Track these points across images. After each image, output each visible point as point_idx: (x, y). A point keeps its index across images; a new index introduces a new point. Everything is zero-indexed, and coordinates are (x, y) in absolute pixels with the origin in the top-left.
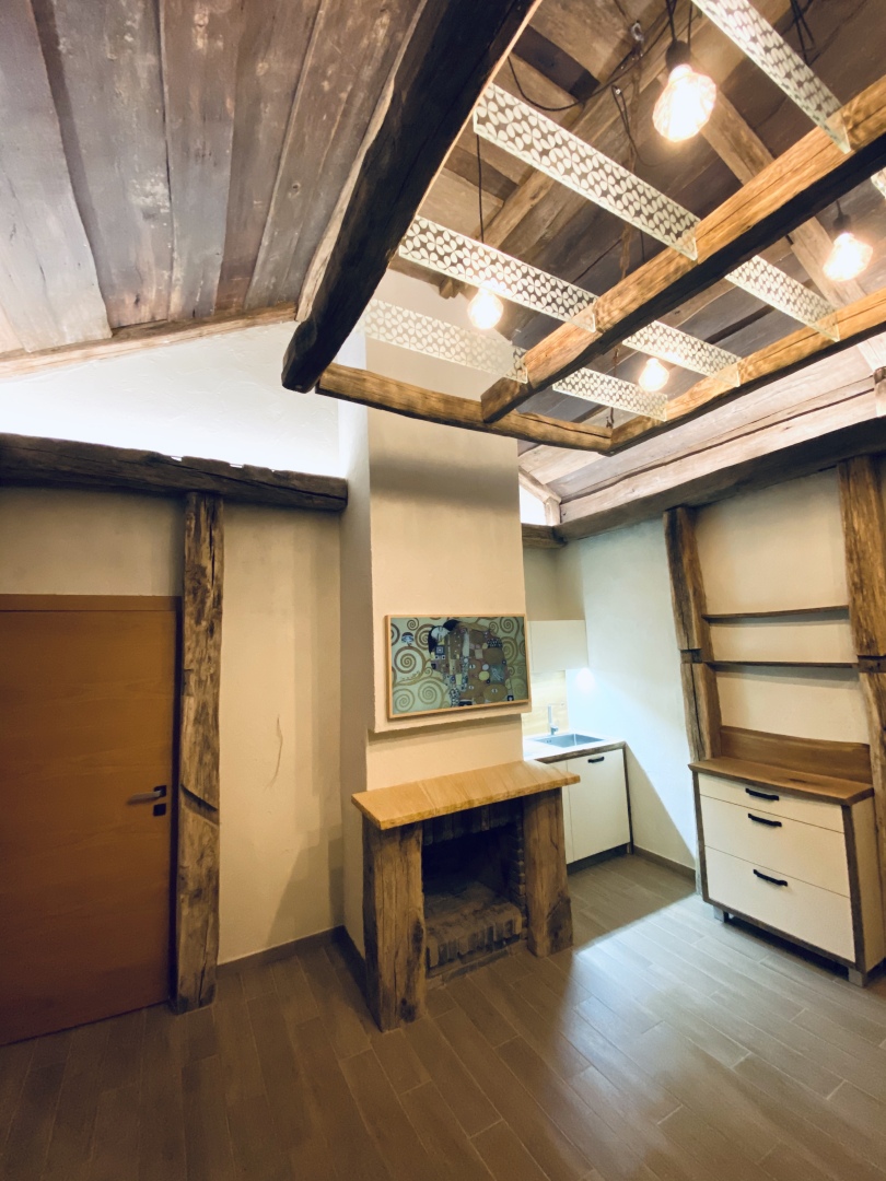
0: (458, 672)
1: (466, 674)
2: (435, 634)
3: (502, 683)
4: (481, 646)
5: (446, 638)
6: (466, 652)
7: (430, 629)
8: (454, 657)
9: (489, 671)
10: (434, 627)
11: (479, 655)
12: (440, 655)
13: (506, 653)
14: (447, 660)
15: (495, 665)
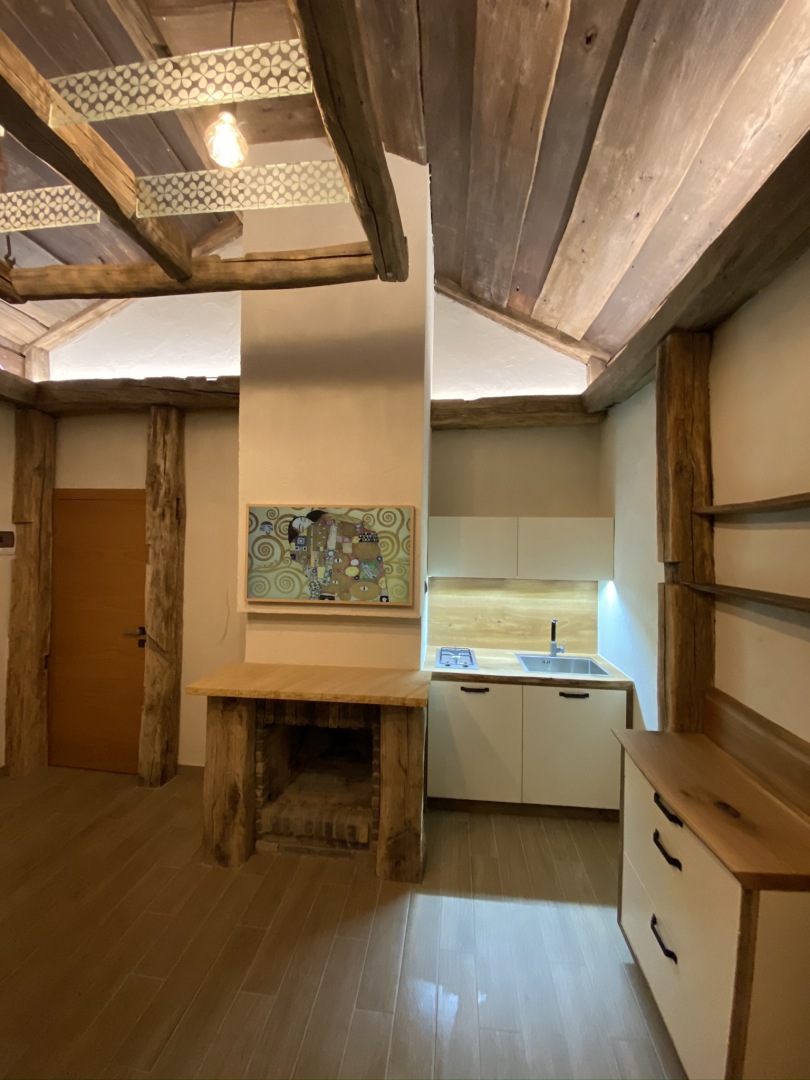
0: (321, 565)
1: (330, 567)
2: (296, 525)
3: (376, 581)
4: (351, 538)
5: (309, 529)
6: (332, 544)
7: (291, 519)
8: (318, 549)
9: (358, 566)
10: (295, 518)
11: (347, 549)
12: (300, 545)
13: (382, 549)
14: (309, 551)
15: (367, 561)
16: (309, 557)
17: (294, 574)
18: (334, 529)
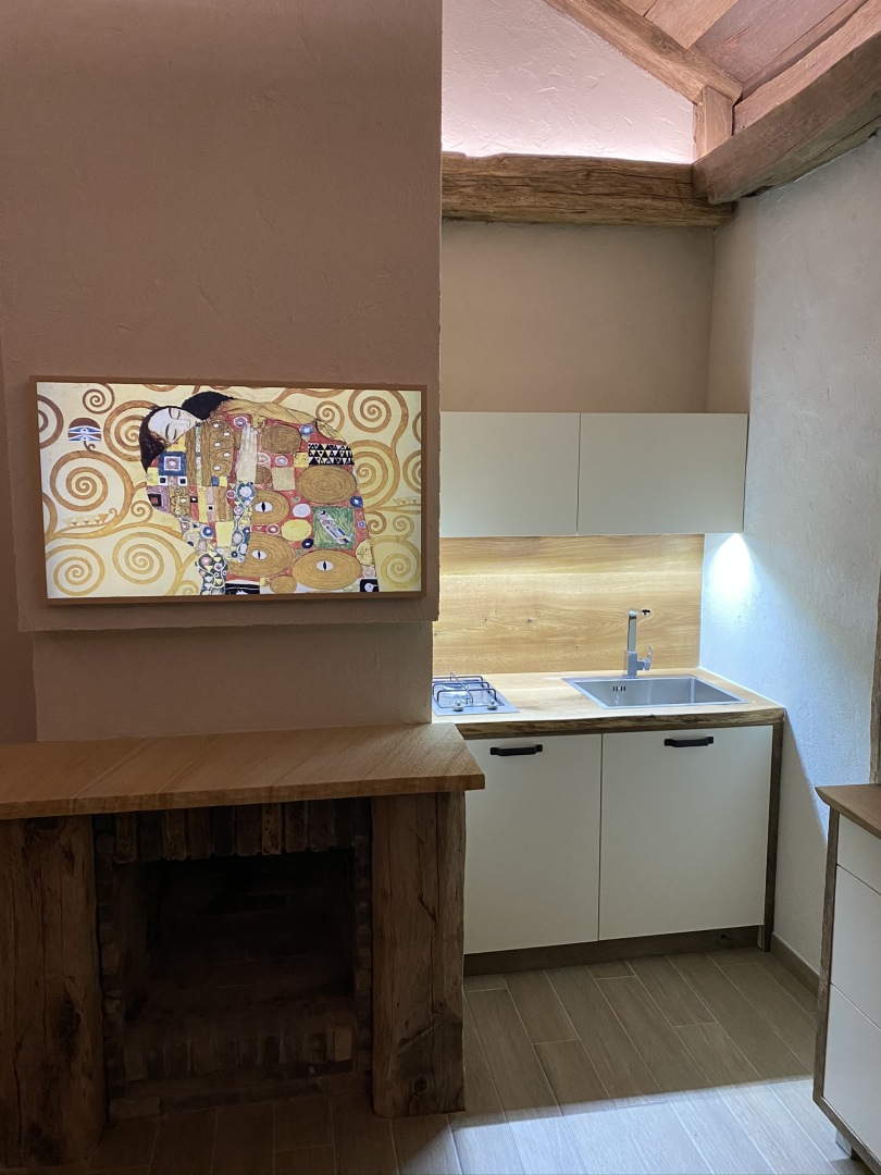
0: (223, 518)
1: (245, 523)
5: (190, 435)
8: (214, 482)
11: (283, 480)
13: (361, 481)
14: (193, 487)
15: (329, 507)
16: (194, 501)
17: (160, 538)
18: (249, 435)
